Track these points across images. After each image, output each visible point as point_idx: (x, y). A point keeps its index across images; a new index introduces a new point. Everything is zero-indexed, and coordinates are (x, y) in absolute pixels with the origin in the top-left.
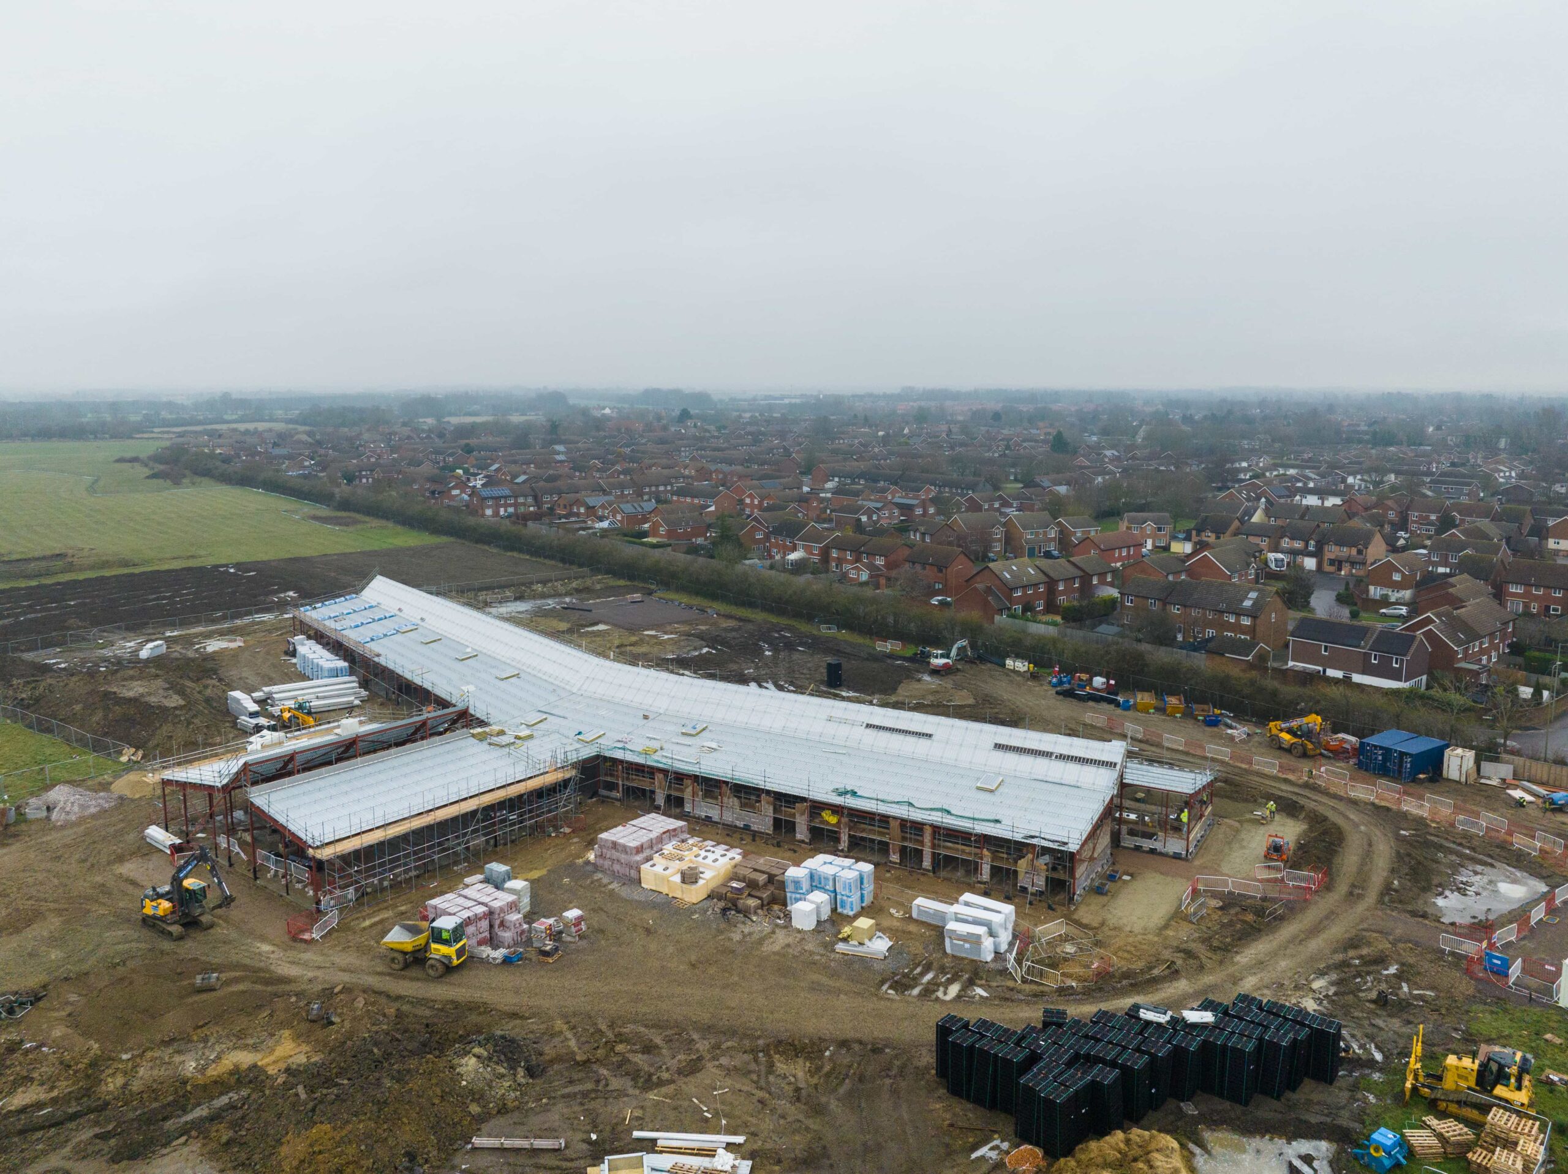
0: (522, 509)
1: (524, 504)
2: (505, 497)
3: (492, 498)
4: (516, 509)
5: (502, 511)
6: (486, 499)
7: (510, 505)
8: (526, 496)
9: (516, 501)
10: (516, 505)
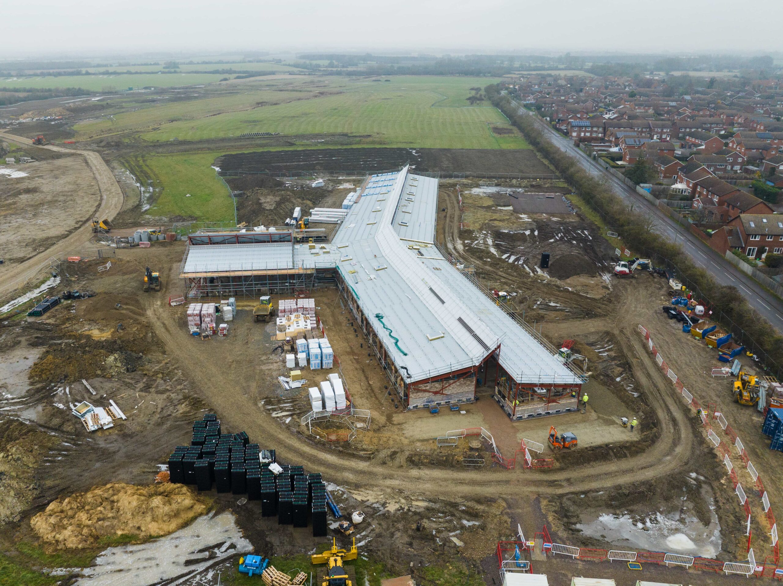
0: (594, 135)
1: (596, 132)
2: (586, 127)
3: (577, 126)
4: (591, 135)
5: (582, 134)
6: (573, 127)
7: (588, 132)
8: (598, 127)
9: (592, 129)
10: (591, 132)
